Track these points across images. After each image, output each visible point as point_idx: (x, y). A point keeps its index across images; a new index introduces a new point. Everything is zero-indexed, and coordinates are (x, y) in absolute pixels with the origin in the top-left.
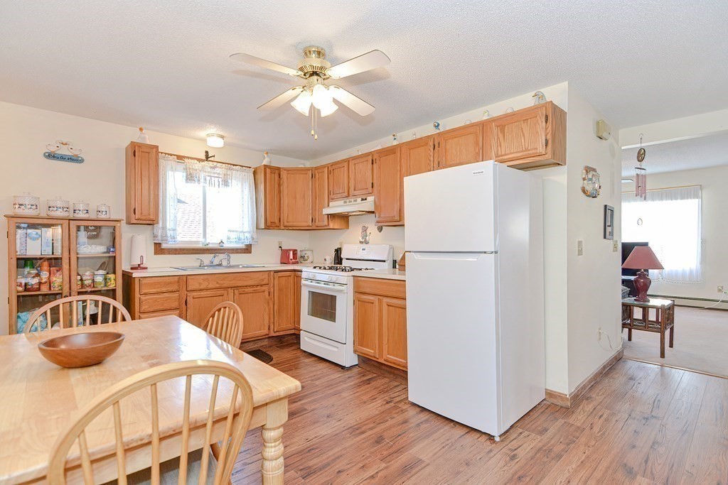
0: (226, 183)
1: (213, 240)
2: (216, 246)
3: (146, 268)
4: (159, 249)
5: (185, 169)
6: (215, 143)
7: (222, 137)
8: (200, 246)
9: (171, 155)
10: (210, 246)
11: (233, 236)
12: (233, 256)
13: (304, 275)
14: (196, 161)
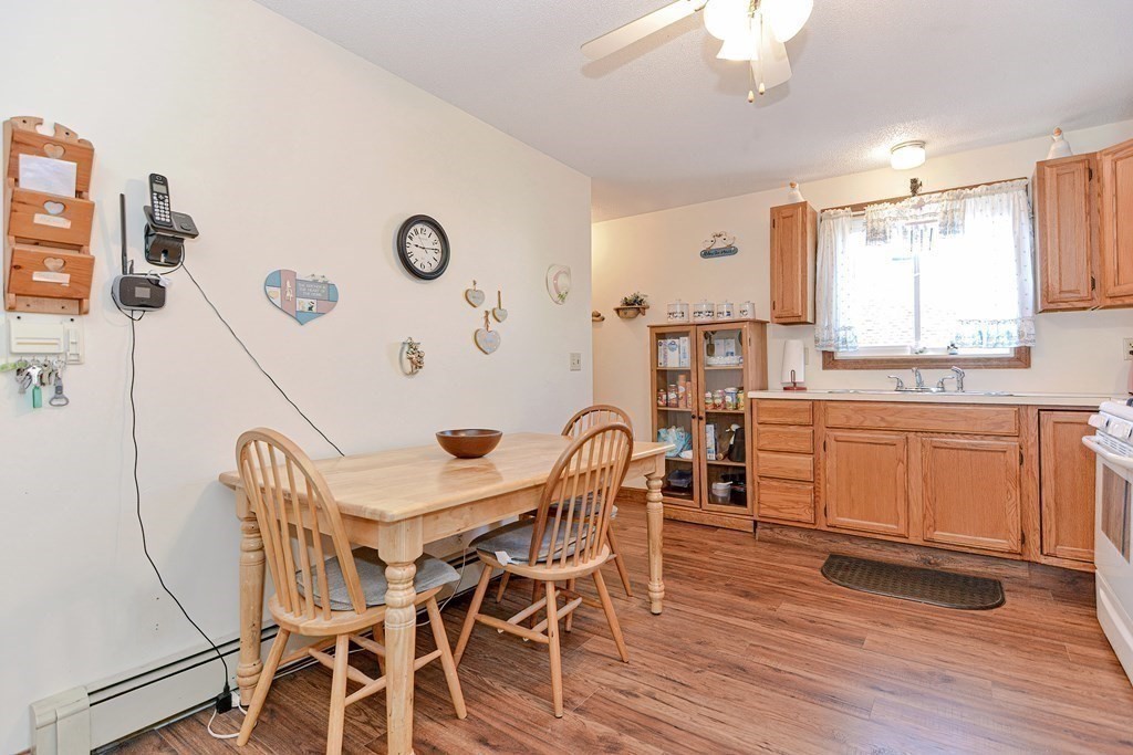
0: (949, 226)
1: (934, 345)
2: (943, 354)
3: (804, 389)
4: (830, 360)
5: (866, 224)
6: (911, 160)
7: (922, 144)
8: (908, 354)
9: (843, 208)
10: (929, 354)
11: (969, 333)
12: (970, 374)
14: (887, 205)
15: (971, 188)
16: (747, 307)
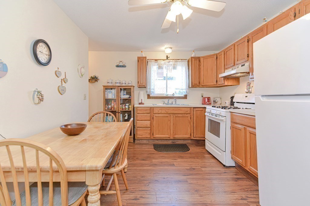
0: (174, 68)
1: (170, 93)
2: (172, 96)
3: (143, 104)
4: (149, 97)
5: (158, 64)
6: (168, 51)
7: (171, 48)
8: (165, 95)
9: (153, 60)
10: (169, 96)
11: (178, 91)
12: (177, 100)
13: (207, 110)
14: (162, 61)
15: (178, 60)
16: (130, 82)
